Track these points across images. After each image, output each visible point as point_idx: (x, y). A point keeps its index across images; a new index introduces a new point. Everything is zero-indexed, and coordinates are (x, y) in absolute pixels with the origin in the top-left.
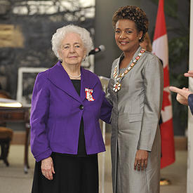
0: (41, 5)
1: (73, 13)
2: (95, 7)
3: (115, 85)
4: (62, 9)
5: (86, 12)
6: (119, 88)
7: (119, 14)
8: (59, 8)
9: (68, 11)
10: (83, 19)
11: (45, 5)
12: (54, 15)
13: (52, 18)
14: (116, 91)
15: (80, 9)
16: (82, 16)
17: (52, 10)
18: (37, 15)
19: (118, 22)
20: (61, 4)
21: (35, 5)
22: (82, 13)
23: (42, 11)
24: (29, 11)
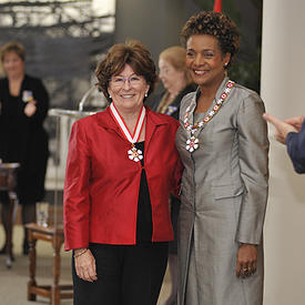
0: (32, 12)
1: (82, 25)
2: (116, 16)
4: (65, 19)
5: (101, 23)
6: (196, 146)
7: (193, 26)
8: (60, 18)
9: (74, 23)
10: (96, 34)
11: (39, 13)
12: (52, 27)
13: (49, 32)
14: (192, 150)
15: (92, 19)
16: (95, 30)
17: (50, 20)
18: (27, 28)
19: (191, 39)
20: (63, 12)
21: (25, 13)
22: (96, 25)
23: (35, 21)
24: (15, 21)
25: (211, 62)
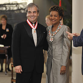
0: (11, 6)
1: (24, 9)
3: (50, 39)
4: (20, 8)
6: (53, 40)
7: (52, 9)
8: (18, 7)
9: (22, 9)
11: (13, 6)
12: (16, 10)
13: (15, 12)
14: (51, 41)
17: (15, 8)
18: (9, 10)
19: (51, 12)
21: (9, 6)
23: (12, 8)
24: (6, 9)
25: (56, 18)
